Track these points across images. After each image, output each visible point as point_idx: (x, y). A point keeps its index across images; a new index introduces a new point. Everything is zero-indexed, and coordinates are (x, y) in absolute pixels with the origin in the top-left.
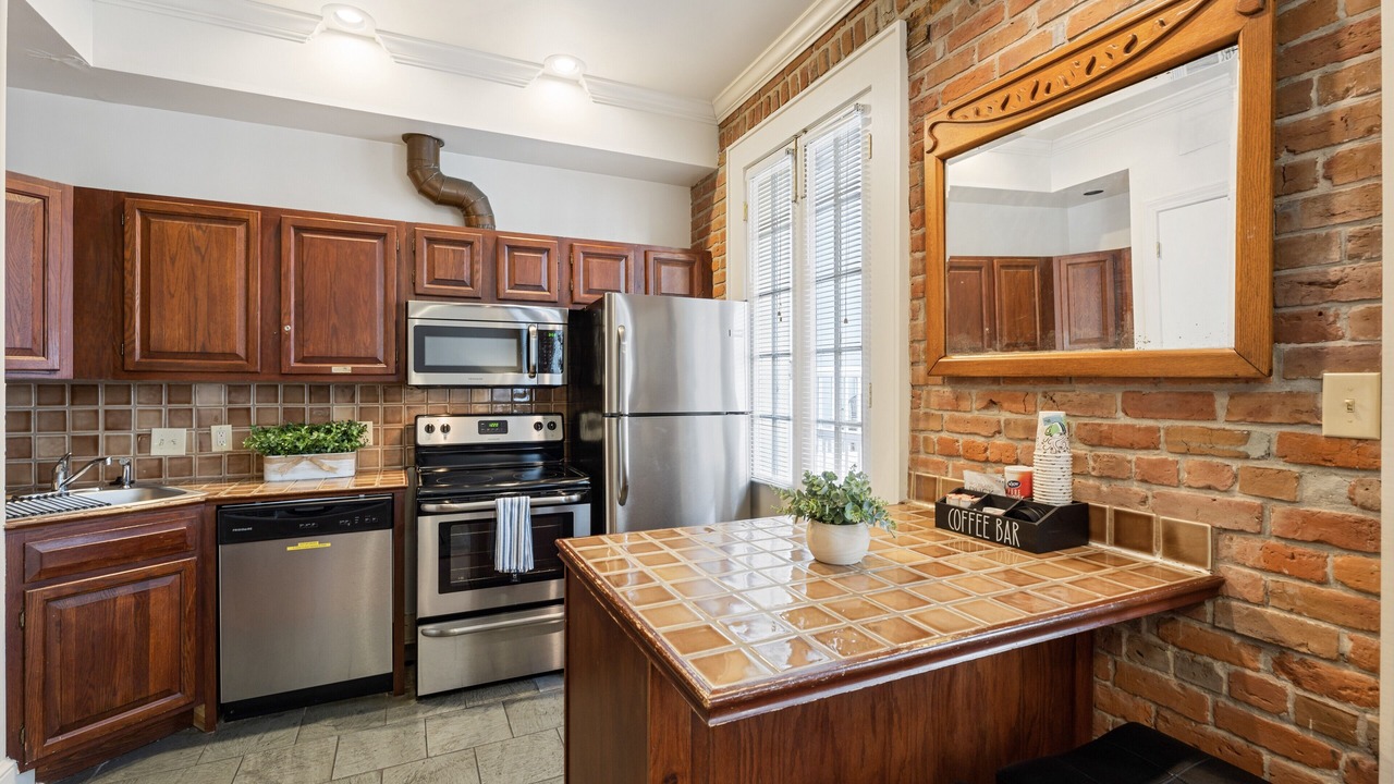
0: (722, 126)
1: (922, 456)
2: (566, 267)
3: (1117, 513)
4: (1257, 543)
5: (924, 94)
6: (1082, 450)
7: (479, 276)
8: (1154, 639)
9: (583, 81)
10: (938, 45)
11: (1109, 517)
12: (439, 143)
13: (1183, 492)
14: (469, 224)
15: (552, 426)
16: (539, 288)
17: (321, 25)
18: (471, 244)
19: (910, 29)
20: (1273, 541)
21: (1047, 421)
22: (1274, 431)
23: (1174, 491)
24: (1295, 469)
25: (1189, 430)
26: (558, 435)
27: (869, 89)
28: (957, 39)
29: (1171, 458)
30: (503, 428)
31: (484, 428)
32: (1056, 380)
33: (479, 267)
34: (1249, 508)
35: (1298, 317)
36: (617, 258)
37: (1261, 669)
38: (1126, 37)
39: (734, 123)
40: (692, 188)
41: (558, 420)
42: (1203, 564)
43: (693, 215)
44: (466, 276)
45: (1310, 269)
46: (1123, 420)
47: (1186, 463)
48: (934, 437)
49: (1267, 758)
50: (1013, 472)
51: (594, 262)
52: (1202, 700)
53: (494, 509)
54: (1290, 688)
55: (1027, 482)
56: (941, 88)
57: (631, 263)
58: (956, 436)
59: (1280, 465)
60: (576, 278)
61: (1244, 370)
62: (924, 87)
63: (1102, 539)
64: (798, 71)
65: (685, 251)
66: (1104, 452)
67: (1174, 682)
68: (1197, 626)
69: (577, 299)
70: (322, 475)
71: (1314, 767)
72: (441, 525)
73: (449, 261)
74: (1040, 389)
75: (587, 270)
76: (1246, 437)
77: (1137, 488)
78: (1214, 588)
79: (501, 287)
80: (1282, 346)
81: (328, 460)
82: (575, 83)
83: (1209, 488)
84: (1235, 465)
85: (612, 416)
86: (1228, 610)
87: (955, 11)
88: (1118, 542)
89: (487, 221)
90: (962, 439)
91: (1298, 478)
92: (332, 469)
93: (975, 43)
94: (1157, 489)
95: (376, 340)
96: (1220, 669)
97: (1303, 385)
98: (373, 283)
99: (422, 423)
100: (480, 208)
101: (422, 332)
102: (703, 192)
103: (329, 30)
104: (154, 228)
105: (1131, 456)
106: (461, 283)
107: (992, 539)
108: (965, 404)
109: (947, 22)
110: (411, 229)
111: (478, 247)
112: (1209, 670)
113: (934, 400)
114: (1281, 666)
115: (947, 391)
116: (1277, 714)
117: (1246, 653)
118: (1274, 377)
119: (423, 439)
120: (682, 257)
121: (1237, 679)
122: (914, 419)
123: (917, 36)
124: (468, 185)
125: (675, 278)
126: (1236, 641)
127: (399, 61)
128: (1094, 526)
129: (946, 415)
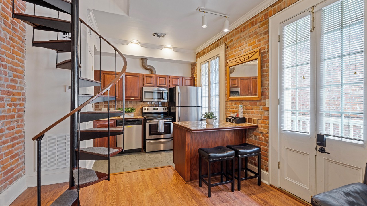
0: (197, 54)
1: (227, 113)
2: (169, 81)
3: (248, 118)
4: (261, 120)
5: (227, 56)
6: (245, 110)
7: (154, 83)
8: (252, 135)
9: (172, 48)
10: (229, 49)
11: (248, 119)
12: (147, 59)
13: (255, 115)
14: (152, 73)
15: (166, 109)
16: (164, 84)
17: (130, 42)
18: (153, 77)
19: (225, 46)
20: (262, 120)
21: (240, 106)
22: (262, 106)
23: (254, 115)
24: (264, 111)
25: (255, 107)
26: (167, 111)
27: (220, 54)
28: (231, 49)
29: (254, 110)
30: (157, 109)
31: (154, 109)
32: (242, 100)
33: (154, 81)
34: (260, 116)
35: (264, 93)
36: (178, 79)
37: (261, 136)
38: (248, 56)
39: (199, 54)
40: (191, 65)
41: (167, 108)
42: (256, 124)
43: (191, 70)
44: (152, 83)
45: (265, 87)
46: (249, 106)
47: (255, 111)
48: (228, 109)
49: (262, 147)
50: (236, 114)
51: (174, 80)
52: (256, 141)
53: (158, 122)
54: (264, 138)
55: (238, 115)
56: (229, 56)
57: (180, 80)
58: (231, 109)
59: (263, 111)
60: (170, 83)
61: (259, 99)
62: (227, 55)
63: (247, 122)
64: (209, 48)
65: (190, 77)
66: (247, 110)
67: (253, 140)
68: (256, 132)
69: (170, 86)
70: (129, 116)
71: (265, 147)
72: (149, 124)
73: (149, 80)
74: (241, 102)
75: (172, 81)
76: (260, 108)
77: (251, 115)
78: (257, 127)
79: (158, 84)
80: (263, 96)
81: (130, 114)
82: (171, 48)
83: (257, 114)
84: (259, 111)
85: (177, 107)
86: (258, 129)
87: (231, 45)
88: (248, 122)
89: (155, 73)
90: (232, 109)
91: (264, 112)
92: (131, 115)
93: (233, 50)
94: (253, 115)
95: (137, 94)
96: (258, 137)
97: (264, 101)
98: (137, 84)
99: (144, 108)
100: (154, 70)
101: (145, 92)
102: (193, 66)
103: (131, 43)
104: (105, 76)
105: (250, 111)
106: (151, 84)
107: (232, 123)
108: (232, 104)
109: (230, 46)
110: (143, 75)
111: (154, 77)
112: (257, 137)
113: (228, 104)
114: (263, 135)
115: (230, 102)
116: (262, 141)
117: (260, 134)
118: (262, 100)
119: (144, 111)
120: (189, 78)
121: (259, 137)
122: (226, 107)
123: (226, 47)
124: (152, 66)
125: (188, 82)
126: (259, 133)
127: (142, 47)
128: (246, 121)
129: (230, 106)
